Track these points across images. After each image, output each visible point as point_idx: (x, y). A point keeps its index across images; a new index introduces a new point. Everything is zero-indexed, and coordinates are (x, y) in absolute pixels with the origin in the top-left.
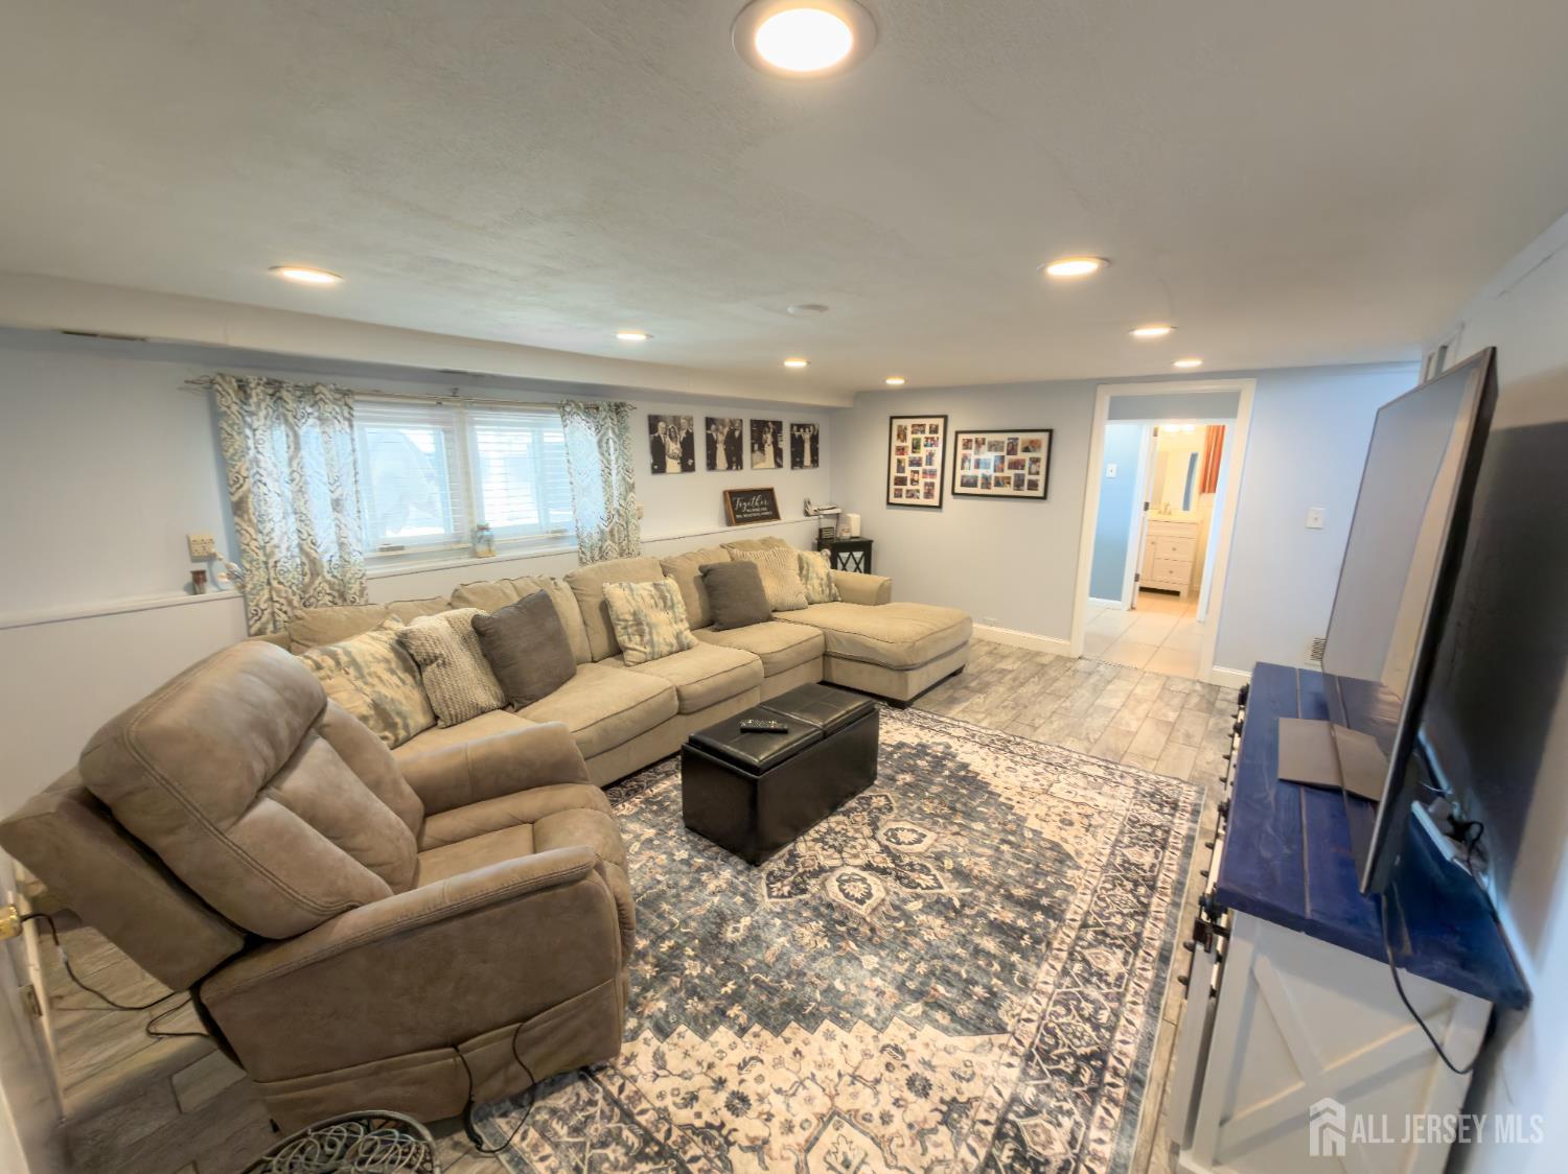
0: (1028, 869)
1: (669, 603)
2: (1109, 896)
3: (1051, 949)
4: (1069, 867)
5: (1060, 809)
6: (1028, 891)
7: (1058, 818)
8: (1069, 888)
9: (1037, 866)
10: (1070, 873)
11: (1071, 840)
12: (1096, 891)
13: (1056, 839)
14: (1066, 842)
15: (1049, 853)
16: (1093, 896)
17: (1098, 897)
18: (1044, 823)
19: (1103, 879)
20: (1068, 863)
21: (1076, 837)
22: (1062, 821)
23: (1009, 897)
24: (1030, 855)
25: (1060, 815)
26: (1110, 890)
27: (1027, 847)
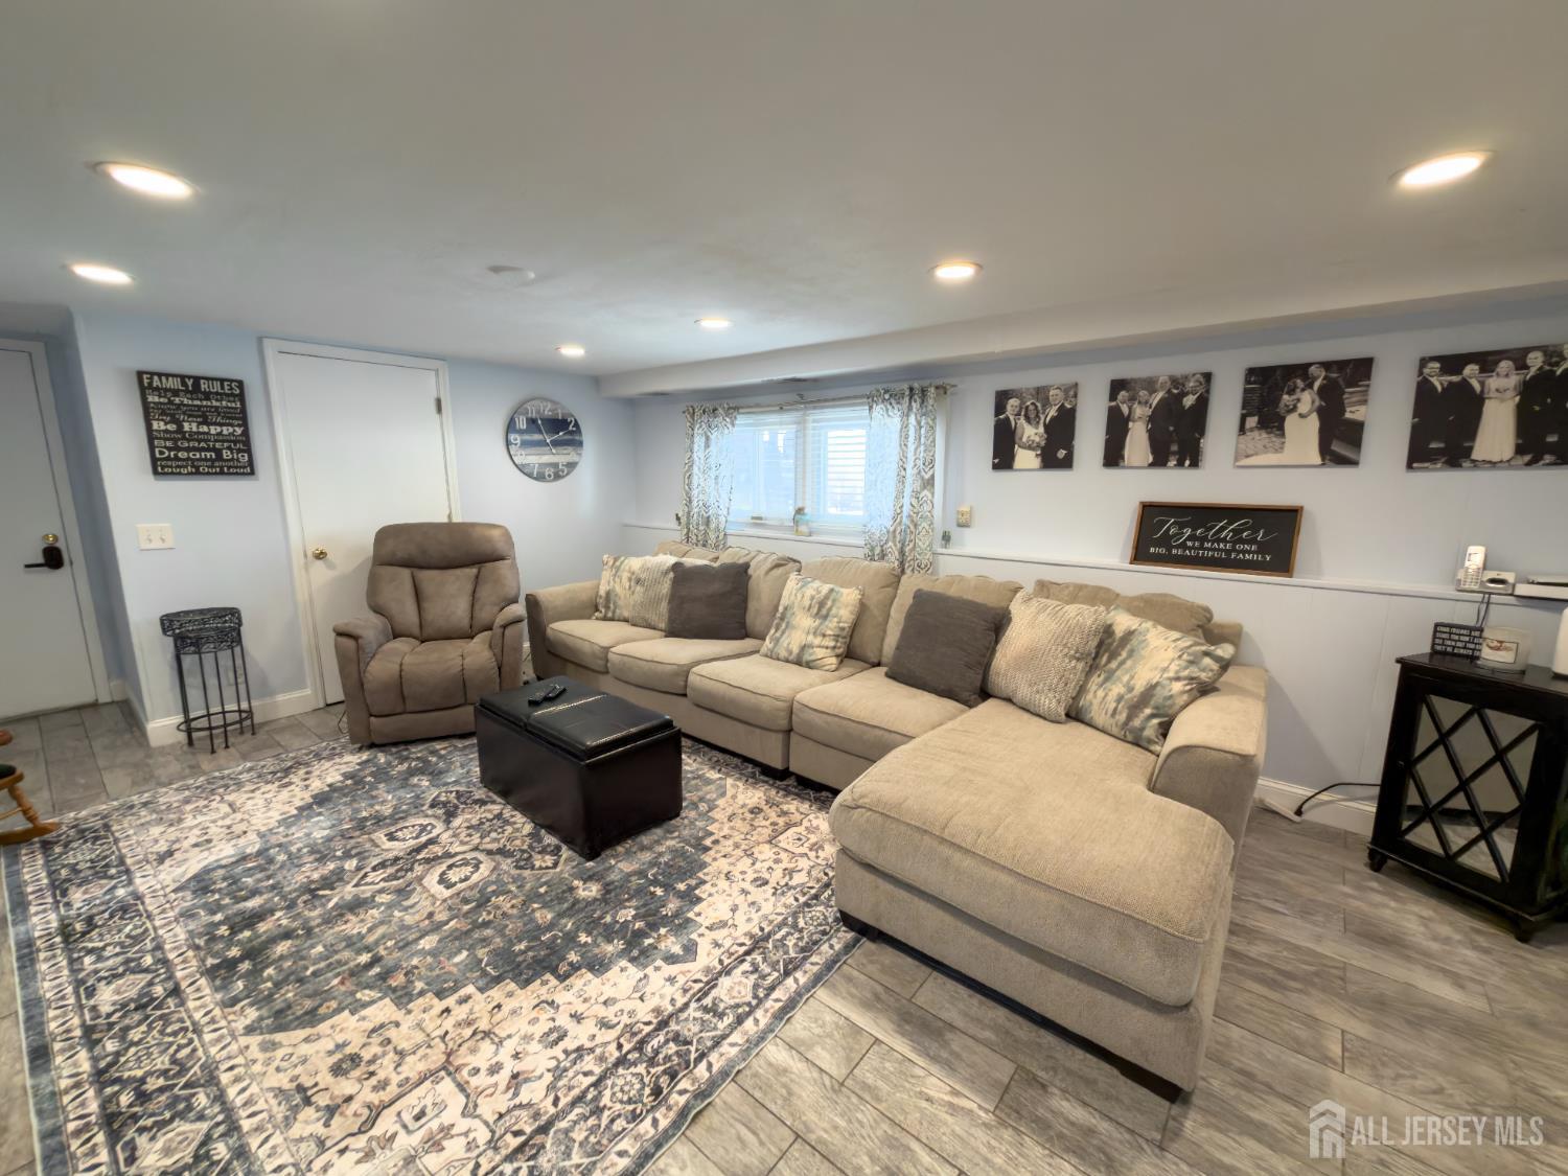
0: (307, 968)
1: (824, 611)
2: (171, 1044)
3: (189, 947)
4: (261, 1019)
5: (385, 1068)
6: (276, 956)
7: (366, 1055)
8: (234, 1001)
9: (301, 981)
10: (252, 1014)
11: (305, 1049)
12: (194, 1031)
13: (323, 1027)
14: (307, 1040)
15: (308, 1004)
16: (194, 1024)
17: (186, 1029)
18: (371, 1026)
19: (200, 1052)
20: (269, 1021)
21: (304, 1061)
22: (355, 1059)
23: (287, 935)
24: (328, 981)
25: (371, 1062)
26: (177, 1051)
27: (342, 983)
